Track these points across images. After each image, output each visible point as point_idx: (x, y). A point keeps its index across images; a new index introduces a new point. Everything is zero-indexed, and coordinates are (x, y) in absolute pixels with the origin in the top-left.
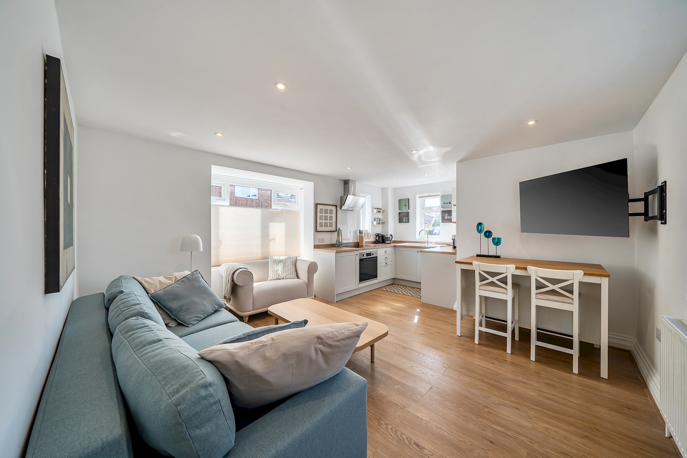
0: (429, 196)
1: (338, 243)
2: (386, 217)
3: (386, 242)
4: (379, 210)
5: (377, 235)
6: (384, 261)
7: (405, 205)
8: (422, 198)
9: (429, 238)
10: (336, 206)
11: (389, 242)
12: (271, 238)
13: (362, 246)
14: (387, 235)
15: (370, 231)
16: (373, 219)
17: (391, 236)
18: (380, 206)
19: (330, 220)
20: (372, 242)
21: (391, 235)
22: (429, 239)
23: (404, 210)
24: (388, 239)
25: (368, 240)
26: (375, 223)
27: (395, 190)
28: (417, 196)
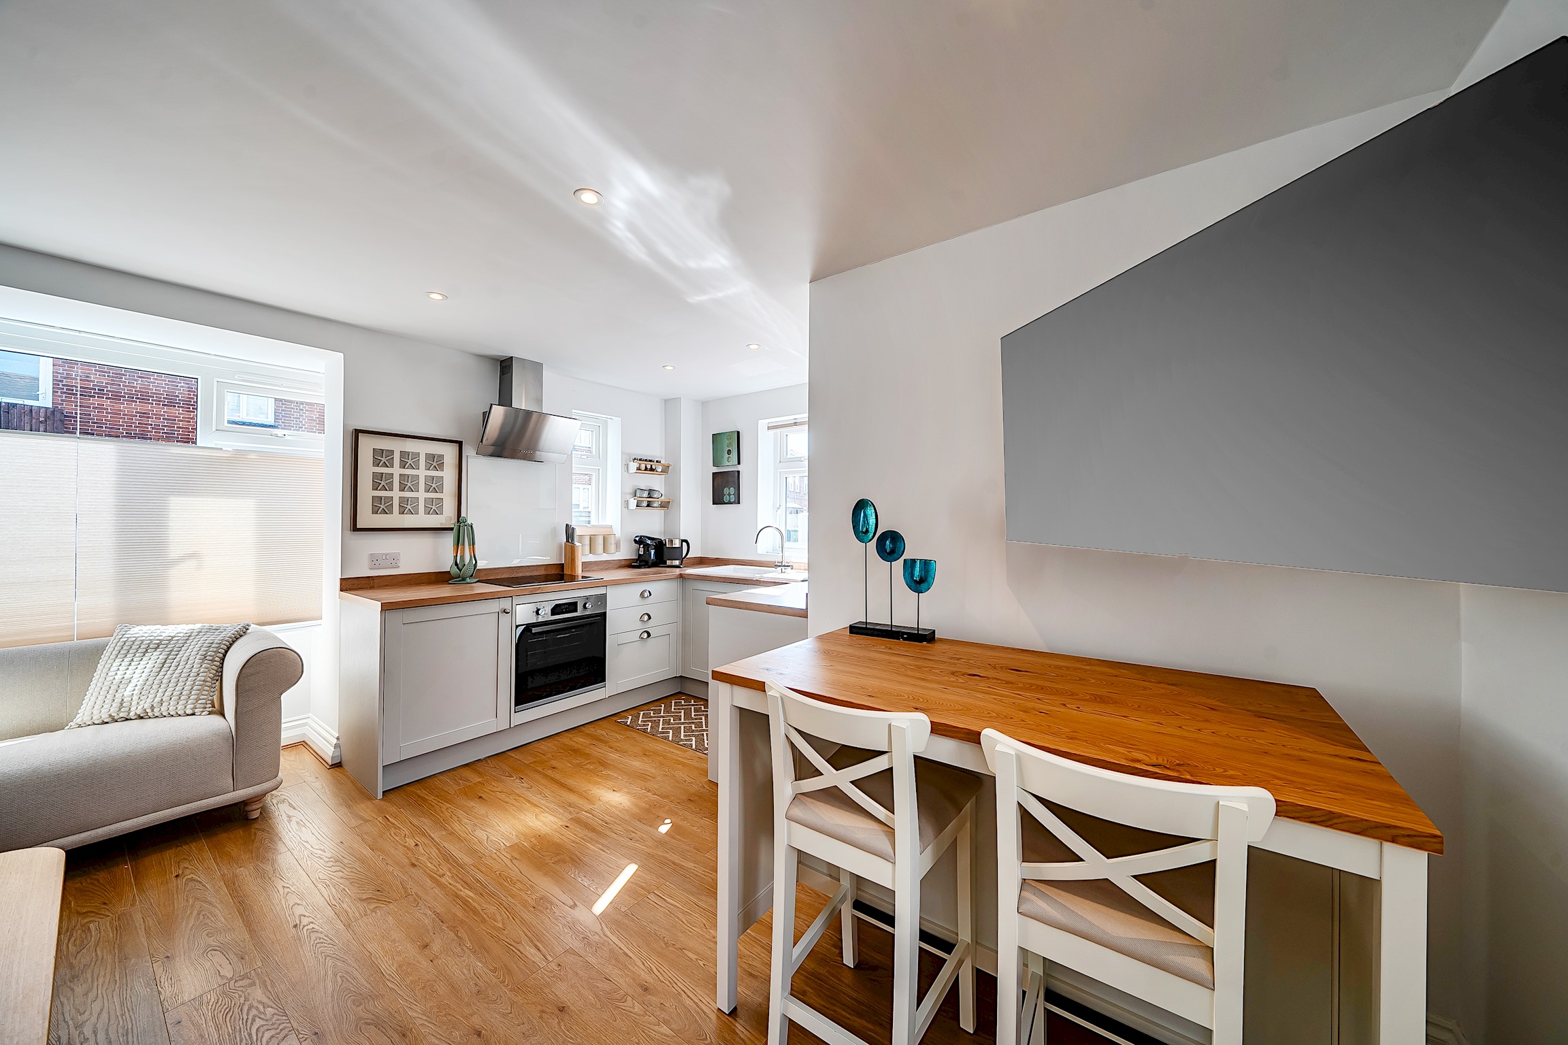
0: (795, 424)
1: (455, 570)
2: (674, 486)
3: (669, 563)
4: (648, 466)
5: (640, 541)
6: (639, 625)
7: (729, 452)
8: (778, 430)
9: (785, 550)
10: (460, 444)
11: (677, 563)
12: (174, 551)
13: (573, 578)
14: (671, 541)
15: (617, 531)
16: (630, 490)
17: (684, 544)
18: (655, 451)
19: (427, 491)
20: (623, 563)
21: (683, 541)
22: (786, 554)
23: (729, 466)
24: (676, 553)
25: (591, 558)
26: (633, 503)
27: (705, 405)
28: (763, 424)
